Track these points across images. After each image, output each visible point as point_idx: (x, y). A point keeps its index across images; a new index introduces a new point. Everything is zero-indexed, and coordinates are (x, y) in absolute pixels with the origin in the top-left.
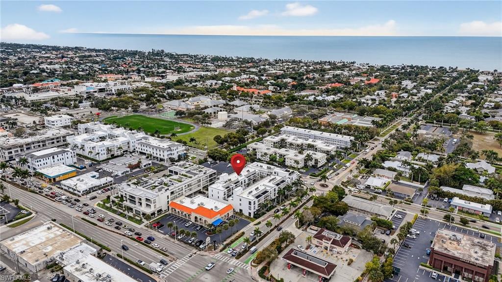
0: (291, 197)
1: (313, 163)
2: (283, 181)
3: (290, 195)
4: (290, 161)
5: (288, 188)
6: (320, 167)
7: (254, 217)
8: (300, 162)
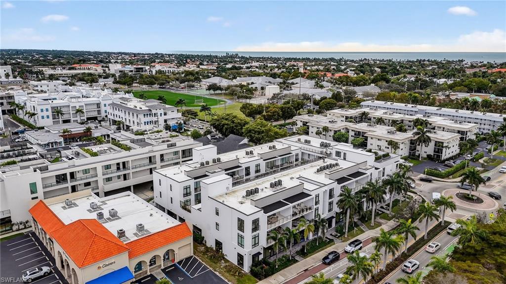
0: (379, 220)
1: (430, 149)
2: (357, 174)
3: (377, 214)
4: (379, 143)
5: (372, 192)
6: (448, 159)
7: (252, 272)
8: (401, 146)
